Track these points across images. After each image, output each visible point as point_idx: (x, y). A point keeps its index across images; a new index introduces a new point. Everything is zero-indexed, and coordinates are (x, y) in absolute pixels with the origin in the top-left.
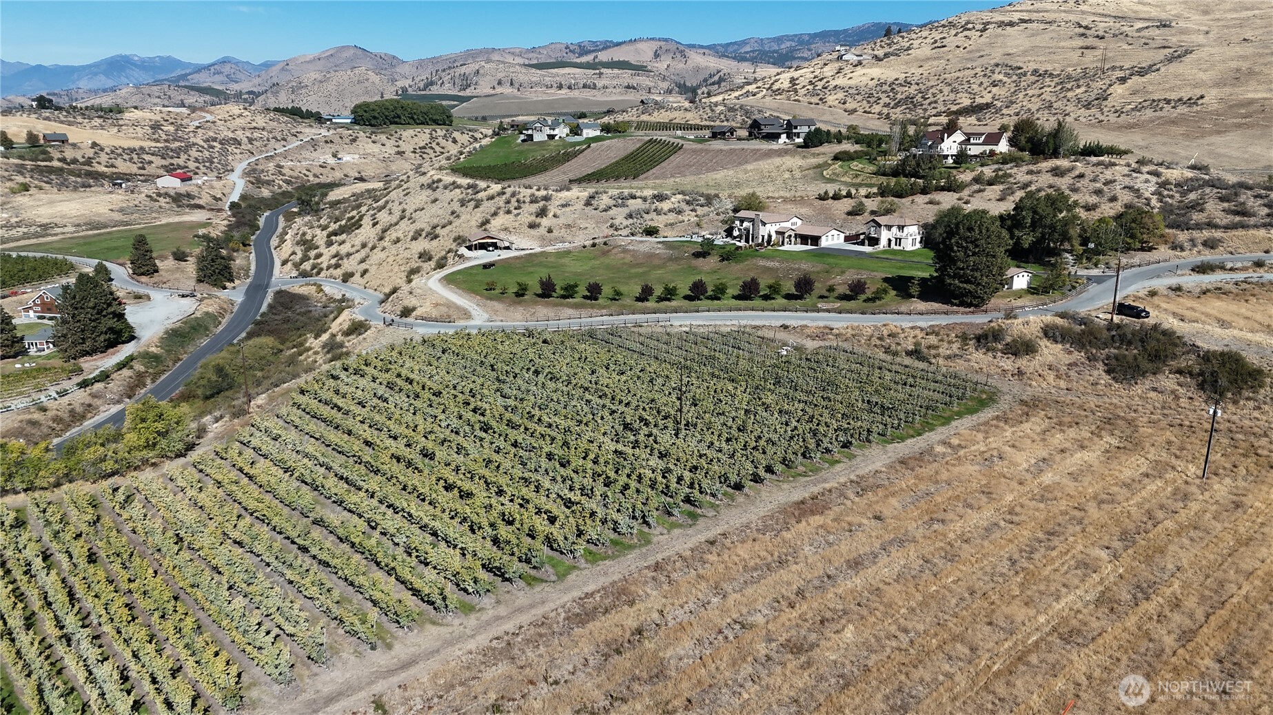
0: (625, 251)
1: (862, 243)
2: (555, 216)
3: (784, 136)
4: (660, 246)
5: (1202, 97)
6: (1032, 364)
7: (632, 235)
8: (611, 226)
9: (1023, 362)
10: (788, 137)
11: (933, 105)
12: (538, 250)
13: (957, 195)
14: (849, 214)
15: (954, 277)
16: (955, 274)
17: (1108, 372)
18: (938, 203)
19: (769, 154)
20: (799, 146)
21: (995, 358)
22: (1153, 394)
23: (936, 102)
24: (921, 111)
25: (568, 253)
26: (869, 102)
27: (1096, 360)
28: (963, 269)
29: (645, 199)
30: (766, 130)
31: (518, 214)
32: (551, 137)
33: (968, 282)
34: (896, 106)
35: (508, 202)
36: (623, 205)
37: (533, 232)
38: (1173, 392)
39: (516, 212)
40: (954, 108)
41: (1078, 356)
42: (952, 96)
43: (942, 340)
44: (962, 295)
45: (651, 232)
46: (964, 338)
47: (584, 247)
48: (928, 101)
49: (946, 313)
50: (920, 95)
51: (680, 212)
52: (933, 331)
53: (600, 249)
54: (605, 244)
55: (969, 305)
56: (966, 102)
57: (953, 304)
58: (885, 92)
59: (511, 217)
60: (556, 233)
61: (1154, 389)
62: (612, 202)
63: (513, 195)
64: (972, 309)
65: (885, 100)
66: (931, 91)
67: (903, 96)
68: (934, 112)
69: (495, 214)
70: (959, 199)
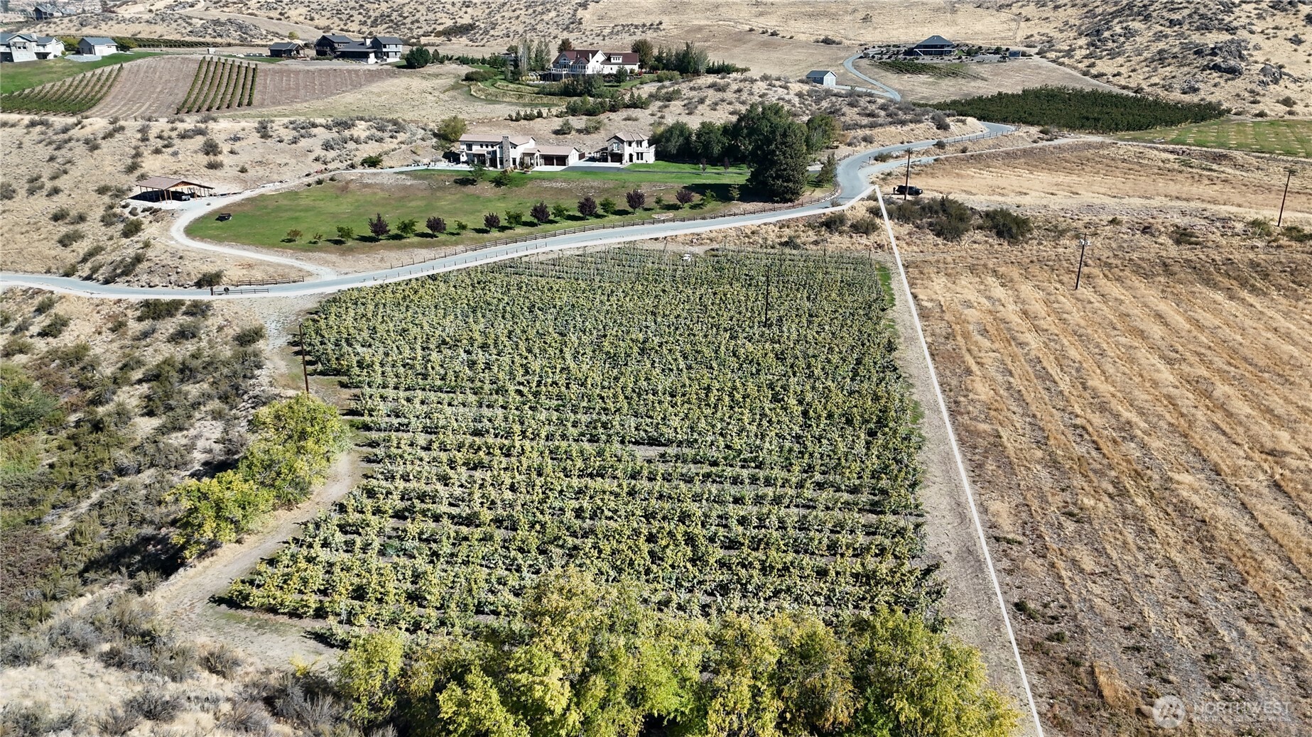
0: (367, 186)
1: (606, 161)
2: (232, 152)
3: (372, 55)
4: (404, 177)
5: (661, 23)
6: (883, 237)
7: (353, 166)
8: (317, 159)
9: (874, 237)
10: (376, 57)
11: (416, 25)
12: (248, 194)
13: (648, 112)
14: (557, 132)
15: (778, 177)
16: (777, 174)
17: (938, 235)
18: (636, 120)
19: (373, 76)
20: (399, 67)
21: (851, 237)
22: (976, 246)
23: (417, 21)
24: (406, 31)
25: (293, 194)
26: (341, 19)
27: (923, 227)
28: (785, 170)
29: (328, 127)
30: (341, 48)
31: (175, 154)
32: (43, 56)
33: (788, 180)
34: (374, 24)
35: (145, 139)
36: (310, 136)
37: (218, 173)
38: (986, 242)
39: (170, 150)
40: (440, 28)
41: (908, 227)
42: (431, 16)
43: (796, 231)
44: (784, 192)
45: (372, 162)
46: (810, 226)
47: (309, 185)
48: (408, 21)
49: (774, 210)
50: (395, 13)
51: (380, 140)
52: (783, 225)
53: (328, 185)
54: (332, 179)
55: (786, 201)
56: (449, 23)
57: (774, 202)
58: (353, 8)
59: (165, 156)
60: (251, 173)
61: (975, 242)
62: (295, 133)
63: (143, 130)
64: (789, 204)
65: (357, 18)
66: (405, 9)
67: (377, 14)
68: (421, 32)
69: (138, 155)
70: (652, 115)
